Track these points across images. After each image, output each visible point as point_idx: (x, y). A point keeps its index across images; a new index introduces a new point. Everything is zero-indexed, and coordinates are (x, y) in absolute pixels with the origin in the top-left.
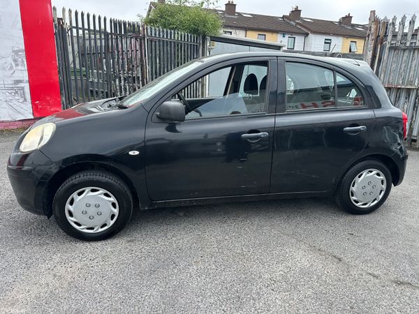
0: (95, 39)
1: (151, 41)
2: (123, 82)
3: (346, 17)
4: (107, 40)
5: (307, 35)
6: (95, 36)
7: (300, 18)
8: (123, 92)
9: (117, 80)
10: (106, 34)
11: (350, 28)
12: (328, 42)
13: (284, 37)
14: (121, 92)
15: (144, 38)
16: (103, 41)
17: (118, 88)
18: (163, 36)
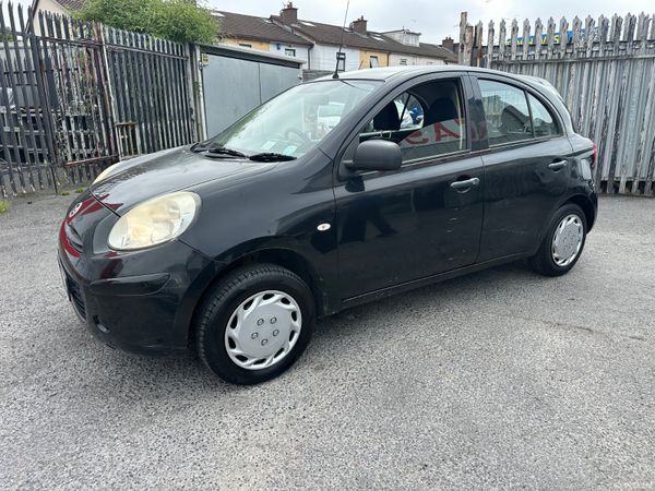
0: (17, 49)
1: (113, 53)
2: (73, 126)
3: (359, 21)
4: (36, 49)
5: (311, 46)
6: (16, 44)
7: (296, 21)
8: (76, 144)
9: (64, 122)
10: (35, 40)
11: (365, 37)
12: (341, 57)
13: (279, 49)
14: (72, 146)
15: (101, 47)
16: (30, 51)
17: (66, 137)
18: (131, 44)
